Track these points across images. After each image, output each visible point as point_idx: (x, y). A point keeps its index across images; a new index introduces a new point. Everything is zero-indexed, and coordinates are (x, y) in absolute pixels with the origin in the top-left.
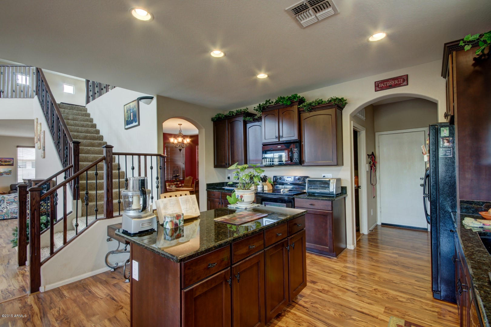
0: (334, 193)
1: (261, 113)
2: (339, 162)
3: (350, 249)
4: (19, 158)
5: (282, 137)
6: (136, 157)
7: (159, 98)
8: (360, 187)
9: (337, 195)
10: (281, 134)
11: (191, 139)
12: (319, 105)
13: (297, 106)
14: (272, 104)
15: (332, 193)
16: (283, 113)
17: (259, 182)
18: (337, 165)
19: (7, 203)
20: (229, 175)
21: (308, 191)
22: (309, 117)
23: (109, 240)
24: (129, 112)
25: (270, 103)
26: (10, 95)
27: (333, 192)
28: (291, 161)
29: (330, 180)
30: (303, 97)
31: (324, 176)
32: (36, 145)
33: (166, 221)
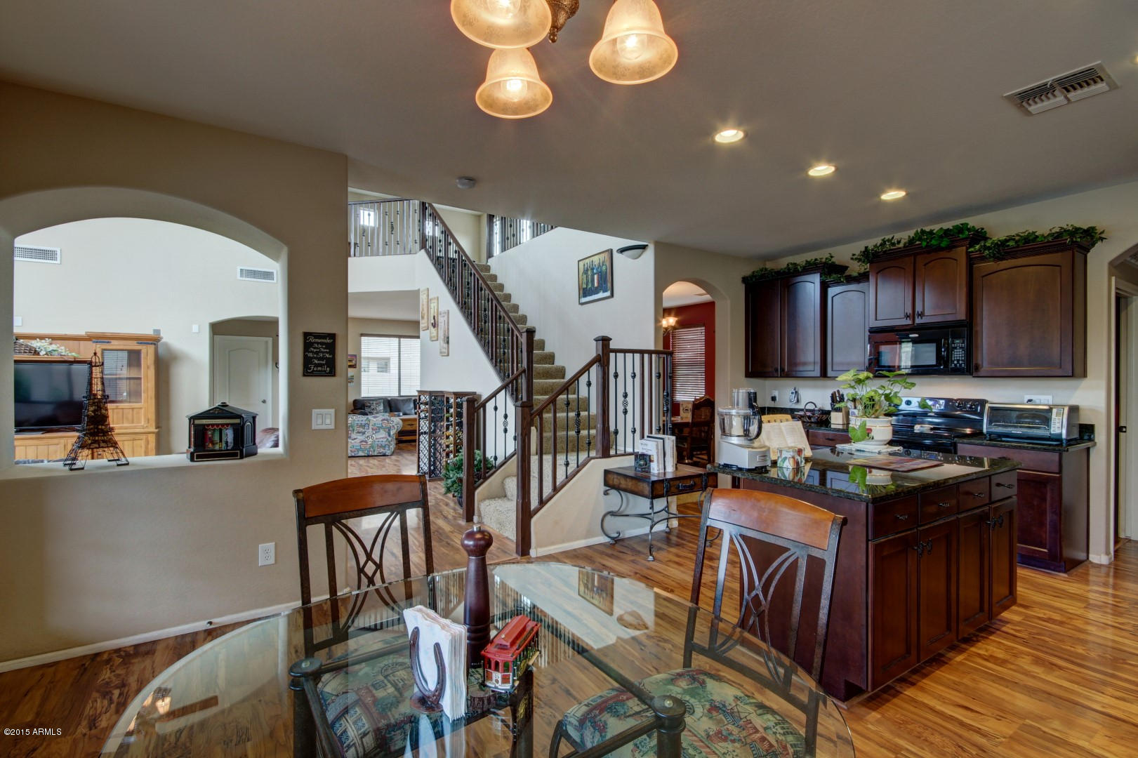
0: (1064, 436)
1: (868, 265)
2: (1076, 370)
3: (1099, 563)
4: (363, 355)
5: (921, 315)
6: (637, 356)
7: (658, 245)
8: (1124, 430)
9: (1071, 442)
10: (919, 308)
11: (676, 319)
12: (1027, 245)
13: (964, 248)
14: (898, 246)
15: (1058, 438)
16: (925, 265)
17: (855, 408)
18: (1073, 376)
19: (372, 429)
20: (776, 393)
21: (990, 430)
22: (997, 272)
23: (606, 493)
24: (589, 273)
25: (893, 244)
26: (381, 250)
27: (1061, 434)
28: (946, 366)
29: (1050, 410)
30: (983, 229)
31: (1030, 401)
32: (422, 333)
33: (783, 456)
